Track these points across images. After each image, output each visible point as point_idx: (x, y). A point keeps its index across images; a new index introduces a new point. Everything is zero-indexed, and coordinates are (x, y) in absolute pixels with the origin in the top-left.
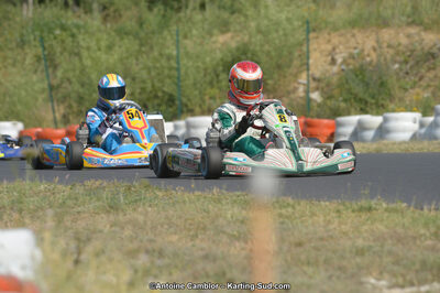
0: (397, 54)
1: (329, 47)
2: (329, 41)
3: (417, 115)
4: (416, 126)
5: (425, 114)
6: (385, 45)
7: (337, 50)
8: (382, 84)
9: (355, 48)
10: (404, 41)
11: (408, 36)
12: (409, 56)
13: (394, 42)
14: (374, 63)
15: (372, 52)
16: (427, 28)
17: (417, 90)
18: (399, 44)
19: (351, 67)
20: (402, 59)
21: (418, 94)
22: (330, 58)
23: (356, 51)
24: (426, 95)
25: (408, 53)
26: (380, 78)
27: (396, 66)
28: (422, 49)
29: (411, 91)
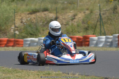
0: (41, 20)
1: (21, 18)
2: (20, 16)
6: (38, 17)
7: (23, 18)
8: (37, 29)
9: (29, 18)
10: (43, 16)
11: (45, 14)
12: (45, 20)
13: (40, 16)
14: (34, 23)
15: (33, 19)
16: (51, 12)
18: (42, 17)
19: (28, 23)
20: (43, 21)
22: (21, 21)
23: (29, 19)
25: (44, 20)
26: (36, 27)
27: (41, 23)
28: (49, 18)
29: (46, 31)
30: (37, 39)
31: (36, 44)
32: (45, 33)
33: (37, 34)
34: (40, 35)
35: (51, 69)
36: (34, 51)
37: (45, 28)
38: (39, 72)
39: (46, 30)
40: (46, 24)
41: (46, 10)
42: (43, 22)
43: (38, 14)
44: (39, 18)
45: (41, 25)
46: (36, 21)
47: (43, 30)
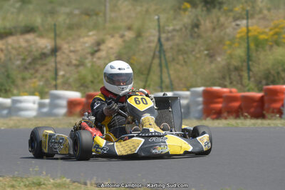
0: (19, 55)
3: (36, 98)
4: (36, 106)
5: (42, 97)
6: (10, 47)
8: (8, 77)
10: (24, 44)
11: (27, 41)
12: (27, 55)
13: (16, 45)
14: (2, 61)
16: (41, 36)
17: (34, 80)
18: (20, 47)
20: (22, 57)
21: (34, 83)
24: (41, 83)
25: (26, 53)
26: (7, 71)
27: (18, 63)
28: (37, 50)
29: (29, 81)
30: (8, 101)
31: (5, 112)
32: (27, 87)
33: (8, 88)
34: (15, 92)
35: (44, 173)
36: (3, 128)
37: (27, 74)
38: (16, 181)
39: (30, 78)
40: (30, 63)
41: (29, 30)
42: (24, 59)
43: (11, 40)
44: (13, 48)
45: (19, 67)
46: (6, 56)
47: (24, 79)
